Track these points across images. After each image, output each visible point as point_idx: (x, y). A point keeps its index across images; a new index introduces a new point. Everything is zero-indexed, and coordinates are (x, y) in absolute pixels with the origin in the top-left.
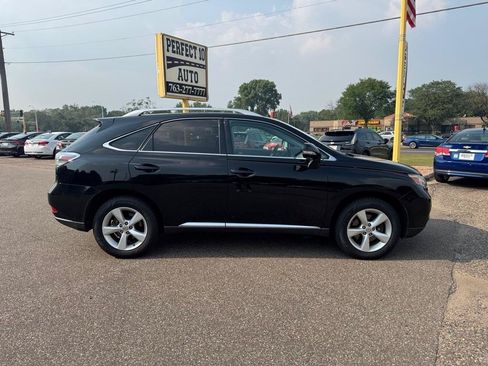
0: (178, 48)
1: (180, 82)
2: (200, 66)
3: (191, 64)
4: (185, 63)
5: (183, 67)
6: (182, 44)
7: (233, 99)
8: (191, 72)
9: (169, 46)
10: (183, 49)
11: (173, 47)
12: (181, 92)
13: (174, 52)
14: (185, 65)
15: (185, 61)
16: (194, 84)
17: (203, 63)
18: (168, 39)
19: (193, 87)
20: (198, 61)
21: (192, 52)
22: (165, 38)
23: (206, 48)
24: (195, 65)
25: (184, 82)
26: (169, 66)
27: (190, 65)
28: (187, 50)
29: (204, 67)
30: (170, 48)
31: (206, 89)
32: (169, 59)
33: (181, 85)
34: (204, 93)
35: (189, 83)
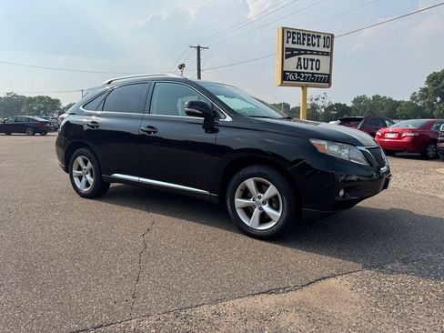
0: (298, 38)
1: (299, 70)
2: (323, 54)
3: (312, 52)
4: (306, 52)
5: (302, 57)
6: (304, 34)
7: (418, 91)
8: (312, 60)
9: (288, 38)
10: (304, 39)
11: (294, 38)
12: (298, 80)
13: (293, 43)
14: (306, 54)
15: (305, 51)
16: (314, 71)
17: (329, 50)
18: (288, 32)
19: (313, 74)
20: (321, 49)
21: (315, 41)
22: (286, 31)
23: (332, 35)
24: (317, 53)
25: (303, 70)
26: (288, 57)
27: (312, 54)
28: (309, 40)
29: (329, 54)
30: (290, 40)
31: (329, 75)
32: (288, 49)
33: (299, 73)
34: (326, 80)
35: (309, 70)
